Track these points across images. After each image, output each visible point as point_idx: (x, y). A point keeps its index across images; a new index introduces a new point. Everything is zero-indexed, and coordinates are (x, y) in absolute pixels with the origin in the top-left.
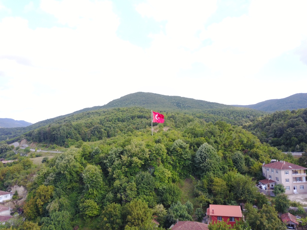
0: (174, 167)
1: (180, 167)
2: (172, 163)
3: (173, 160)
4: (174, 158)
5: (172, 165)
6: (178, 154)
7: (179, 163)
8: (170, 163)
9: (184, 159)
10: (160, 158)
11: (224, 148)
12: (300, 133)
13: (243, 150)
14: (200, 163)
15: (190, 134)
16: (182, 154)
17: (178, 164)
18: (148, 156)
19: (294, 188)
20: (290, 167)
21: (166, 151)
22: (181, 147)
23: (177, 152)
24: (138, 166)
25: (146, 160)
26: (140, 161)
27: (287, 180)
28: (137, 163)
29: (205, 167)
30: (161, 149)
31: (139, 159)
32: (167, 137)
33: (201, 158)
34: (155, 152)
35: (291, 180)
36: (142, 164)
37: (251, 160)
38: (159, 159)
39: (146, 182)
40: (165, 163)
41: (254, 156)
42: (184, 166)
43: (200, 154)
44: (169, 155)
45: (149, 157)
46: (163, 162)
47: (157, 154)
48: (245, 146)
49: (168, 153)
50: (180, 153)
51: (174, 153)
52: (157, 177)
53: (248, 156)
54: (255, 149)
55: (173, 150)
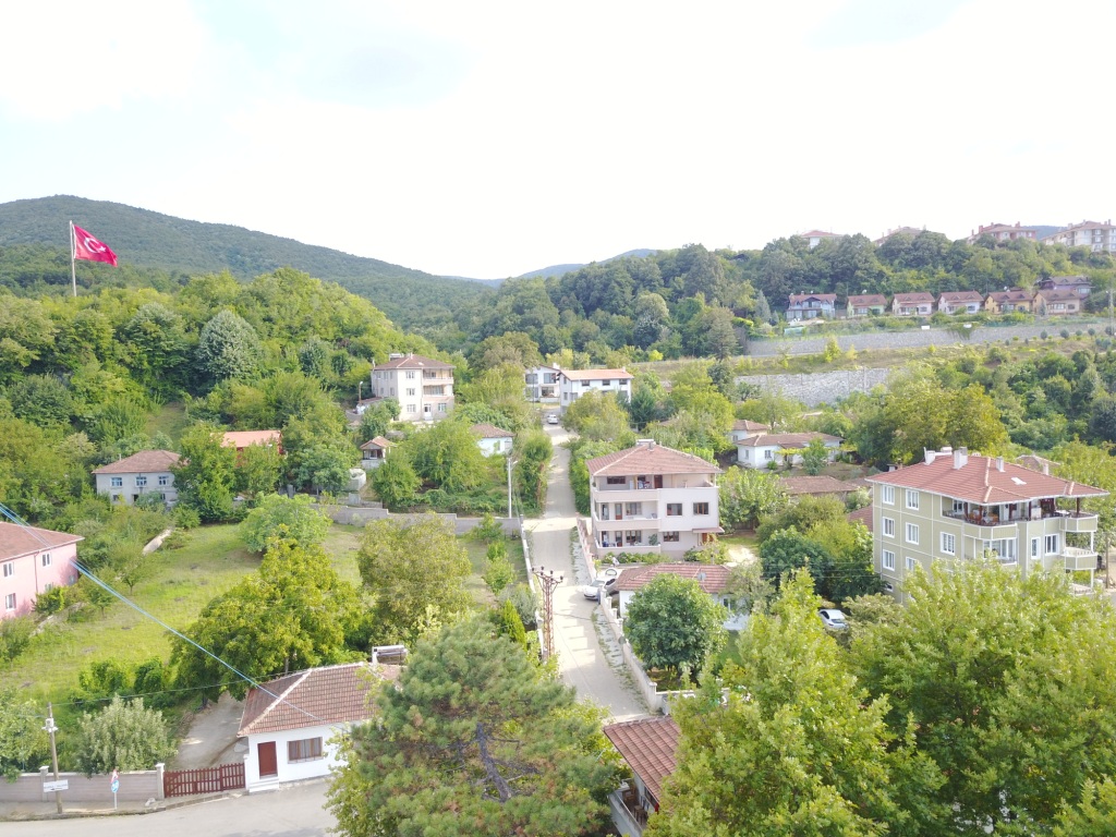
0: (136, 372)
1: (154, 374)
2: (128, 359)
3: (132, 354)
4: (134, 349)
5: (128, 366)
6: (149, 337)
7: (150, 363)
8: (121, 361)
9: (164, 351)
10: (91, 347)
11: (289, 335)
12: (532, 327)
13: (339, 340)
14: (207, 359)
15: (194, 297)
16: (159, 339)
17: (146, 363)
18: (50, 340)
19: (426, 410)
20: (421, 364)
21: (112, 331)
22: (157, 321)
23: (145, 333)
24: (17, 363)
25: (46, 351)
26: (24, 351)
27: (411, 392)
28: (16, 354)
29: (218, 366)
30: (93, 325)
31: (22, 344)
32: (122, 303)
33: (211, 347)
34: (73, 330)
35: (419, 391)
36: (33, 361)
37: (351, 359)
38: (86, 349)
39: (43, 398)
40: (108, 361)
41: (361, 351)
42: (164, 369)
43: (209, 339)
44: (121, 341)
45: (57, 339)
46: (101, 357)
47: (81, 336)
48: (344, 331)
49: (117, 336)
50: (153, 335)
51: (137, 337)
52: (79, 390)
53: (344, 351)
54: (365, 337)
55: (133, 328)
